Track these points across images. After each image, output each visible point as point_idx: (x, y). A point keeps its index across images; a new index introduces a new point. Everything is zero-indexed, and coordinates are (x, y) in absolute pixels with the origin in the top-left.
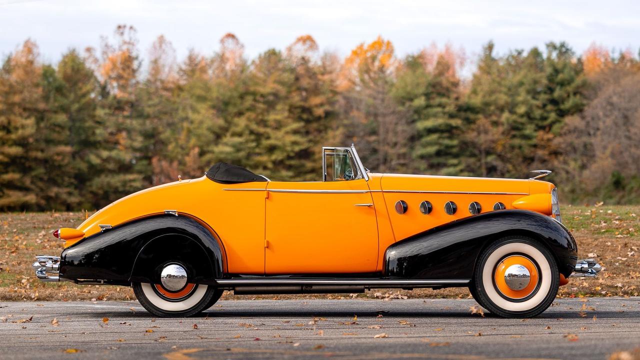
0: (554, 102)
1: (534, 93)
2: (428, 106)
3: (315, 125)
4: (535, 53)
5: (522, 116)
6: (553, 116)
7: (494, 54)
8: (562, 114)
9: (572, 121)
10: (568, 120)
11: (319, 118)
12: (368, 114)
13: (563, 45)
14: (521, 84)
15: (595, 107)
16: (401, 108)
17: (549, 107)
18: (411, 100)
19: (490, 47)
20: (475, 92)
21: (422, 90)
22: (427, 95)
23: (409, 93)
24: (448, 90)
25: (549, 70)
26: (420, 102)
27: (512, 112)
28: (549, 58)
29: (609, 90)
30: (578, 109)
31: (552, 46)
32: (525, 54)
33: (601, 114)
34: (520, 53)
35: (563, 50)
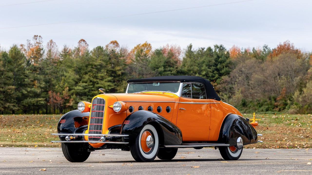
0: (217, 70)
1: (209, 66)
2: (165, 71)
3: (117, 78)
4: (210, 49)
5: (204, 76)
6: (217, 76)
7: (192, 50)
8: (221, 75)
9: (225, 78)
10: (223, 77)
11: (119, 75)
12: (139, 74)
13: (221, 46)
14: (204, 62)
15: (235, 72)
16: (153, 72)
17: (215, 72)
18: (158, 68)
19: (191, 47)
20: (184, 65)
21: (162, 64)
22: (164, 66)
23: (157, 65)
24: (173, 64)
25: (215, 57)
26: (161, 69)
27: (199, 74)
28: (215, 51)
29: (240, 65)
30: (228, 73)
31: (216, 47)
32: (205, 50)
33: (237, 75)
34: (203, 49)
35: (221, 48)
